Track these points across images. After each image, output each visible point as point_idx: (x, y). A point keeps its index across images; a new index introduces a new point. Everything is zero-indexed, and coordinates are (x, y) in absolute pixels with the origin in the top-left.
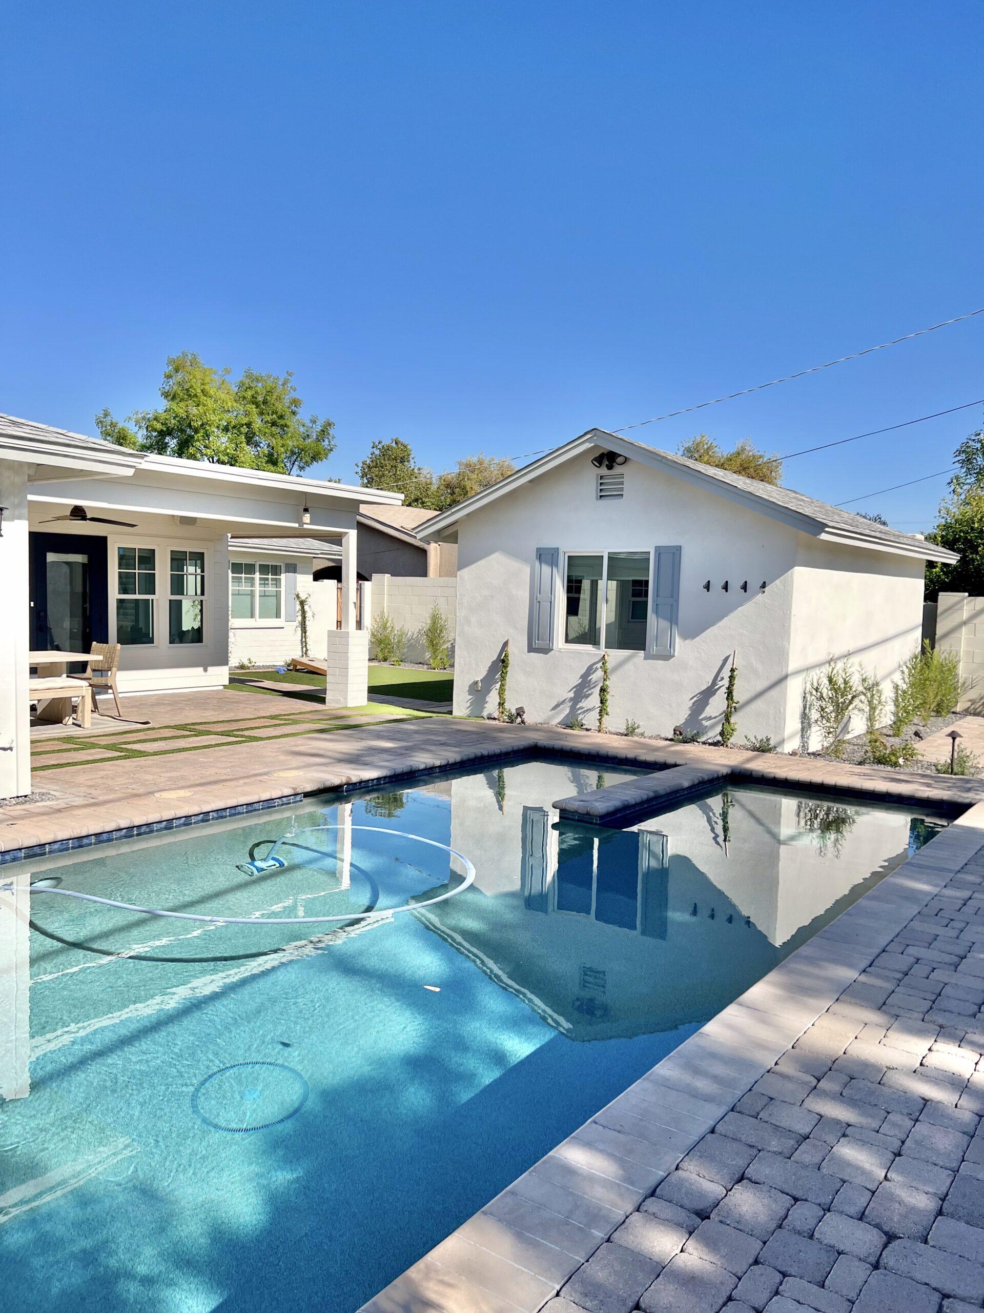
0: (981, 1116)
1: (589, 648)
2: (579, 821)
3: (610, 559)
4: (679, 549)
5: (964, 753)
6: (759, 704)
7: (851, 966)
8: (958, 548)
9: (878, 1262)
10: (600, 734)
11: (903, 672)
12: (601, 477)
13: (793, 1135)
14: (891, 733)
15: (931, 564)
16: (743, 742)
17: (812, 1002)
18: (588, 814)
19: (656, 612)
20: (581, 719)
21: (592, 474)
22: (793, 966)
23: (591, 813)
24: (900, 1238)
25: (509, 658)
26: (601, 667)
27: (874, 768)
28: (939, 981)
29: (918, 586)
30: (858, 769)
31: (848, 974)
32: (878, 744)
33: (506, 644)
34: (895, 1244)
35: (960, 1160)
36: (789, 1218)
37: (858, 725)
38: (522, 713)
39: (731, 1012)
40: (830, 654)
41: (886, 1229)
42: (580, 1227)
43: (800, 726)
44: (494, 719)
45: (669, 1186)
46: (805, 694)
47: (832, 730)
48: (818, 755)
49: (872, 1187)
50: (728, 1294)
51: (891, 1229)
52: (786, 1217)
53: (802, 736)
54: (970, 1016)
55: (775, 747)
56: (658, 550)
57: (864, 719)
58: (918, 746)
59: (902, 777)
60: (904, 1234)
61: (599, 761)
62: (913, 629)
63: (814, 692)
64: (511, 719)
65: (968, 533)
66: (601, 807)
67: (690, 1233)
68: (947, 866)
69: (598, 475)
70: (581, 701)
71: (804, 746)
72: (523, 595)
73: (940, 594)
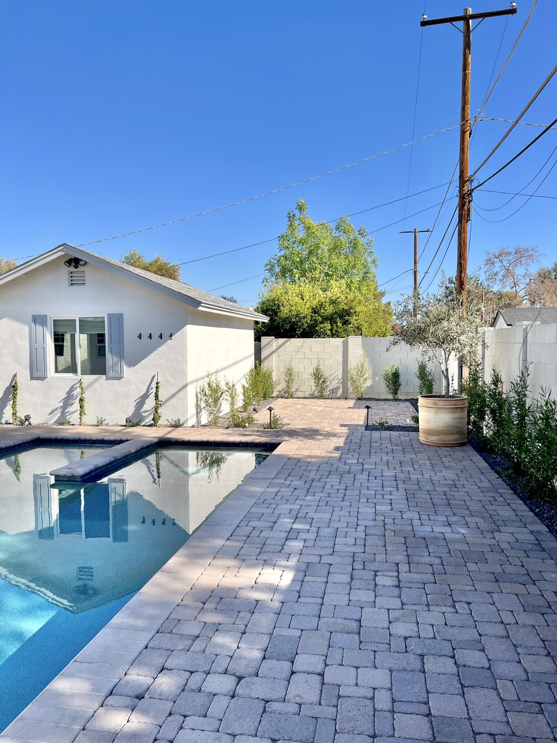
0: (283, 603)
1: (71, 375)
2: (67, 481)
3: (80, 321)
4: (122, 315)
5: (276, 418)
6: (173, 401)
7: (221, 538)
8: (269, 314)
9: (234, 694)
10: (81, 426)
11: (246, 378)
12: (71, 273)
13: (190, 637)
14: (242, 410)
15: (257, 323)
16: (166, 423)
17: (201, 561)
18: (73, 476)
19: (111, 352)
20: (69, 419)
21: (65, 271)
22: (191, 544)
23: (75, 475)
24: (245, 677)
25: (18, 384)
26: (79, 387)
27: (234, 429)
28: (264, 537)
29: (251, 334)
30: (225, 431)
31: (220, 542)
32: (235, 417)
33: (15, 376)
34: (243, 681)
35: (274, 628)
36: (188, 684)
37: (225, 408)
38: (29, 418)
39: (158, 577)
40: (207, 371)
41: (238, 674)
42: (65, 727)
43: (195, 412)
44: (10, 424)
45: (121, 686)
46: (197, 393)
47: (212, 412)
48: (206, 426)
49: (231, 654)
50: (154, 738)
51: (240, 674)
52: (186, 684)
53: (197, 417)
54: (278, 552)
55: (183, 424)
56: (110, 316)
57: (229, 404)
58: (255, 416)
59: (247, 433)
60: (247, 675)
61: (81, 443)
62: (251, 356)
63: (202, 392)
64: (22, 423)
65: (273, 306)
66: (81, 471)
67: (133, 710)
68: (269, 477)
69: (69, 271)
70: (67, 408)
71: (199, 422)
72: (25, 345)
73: (262, 337)
